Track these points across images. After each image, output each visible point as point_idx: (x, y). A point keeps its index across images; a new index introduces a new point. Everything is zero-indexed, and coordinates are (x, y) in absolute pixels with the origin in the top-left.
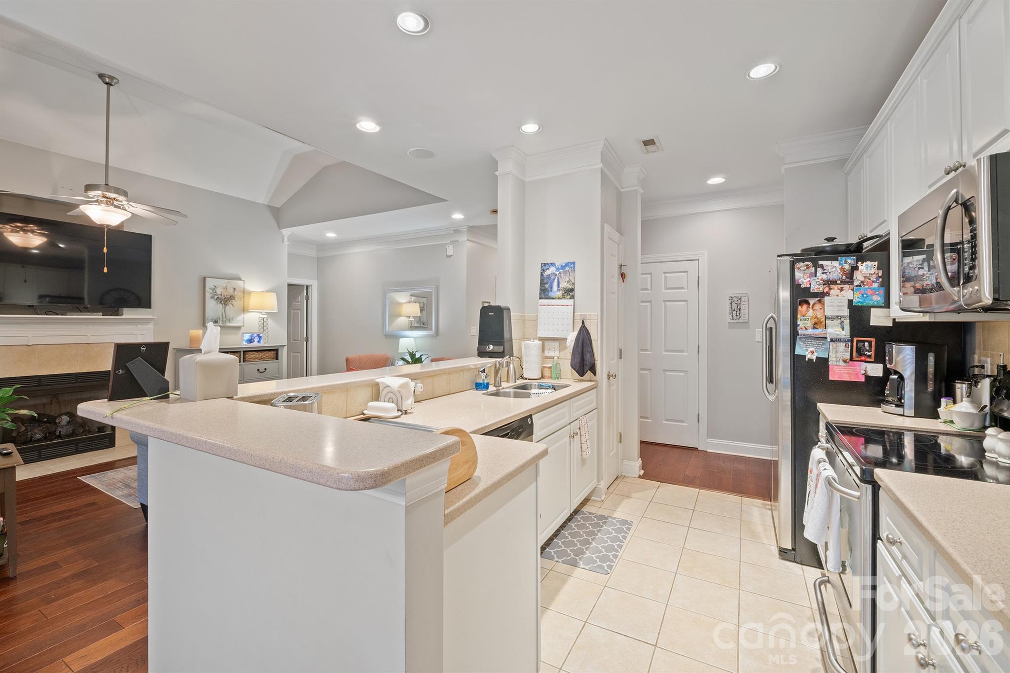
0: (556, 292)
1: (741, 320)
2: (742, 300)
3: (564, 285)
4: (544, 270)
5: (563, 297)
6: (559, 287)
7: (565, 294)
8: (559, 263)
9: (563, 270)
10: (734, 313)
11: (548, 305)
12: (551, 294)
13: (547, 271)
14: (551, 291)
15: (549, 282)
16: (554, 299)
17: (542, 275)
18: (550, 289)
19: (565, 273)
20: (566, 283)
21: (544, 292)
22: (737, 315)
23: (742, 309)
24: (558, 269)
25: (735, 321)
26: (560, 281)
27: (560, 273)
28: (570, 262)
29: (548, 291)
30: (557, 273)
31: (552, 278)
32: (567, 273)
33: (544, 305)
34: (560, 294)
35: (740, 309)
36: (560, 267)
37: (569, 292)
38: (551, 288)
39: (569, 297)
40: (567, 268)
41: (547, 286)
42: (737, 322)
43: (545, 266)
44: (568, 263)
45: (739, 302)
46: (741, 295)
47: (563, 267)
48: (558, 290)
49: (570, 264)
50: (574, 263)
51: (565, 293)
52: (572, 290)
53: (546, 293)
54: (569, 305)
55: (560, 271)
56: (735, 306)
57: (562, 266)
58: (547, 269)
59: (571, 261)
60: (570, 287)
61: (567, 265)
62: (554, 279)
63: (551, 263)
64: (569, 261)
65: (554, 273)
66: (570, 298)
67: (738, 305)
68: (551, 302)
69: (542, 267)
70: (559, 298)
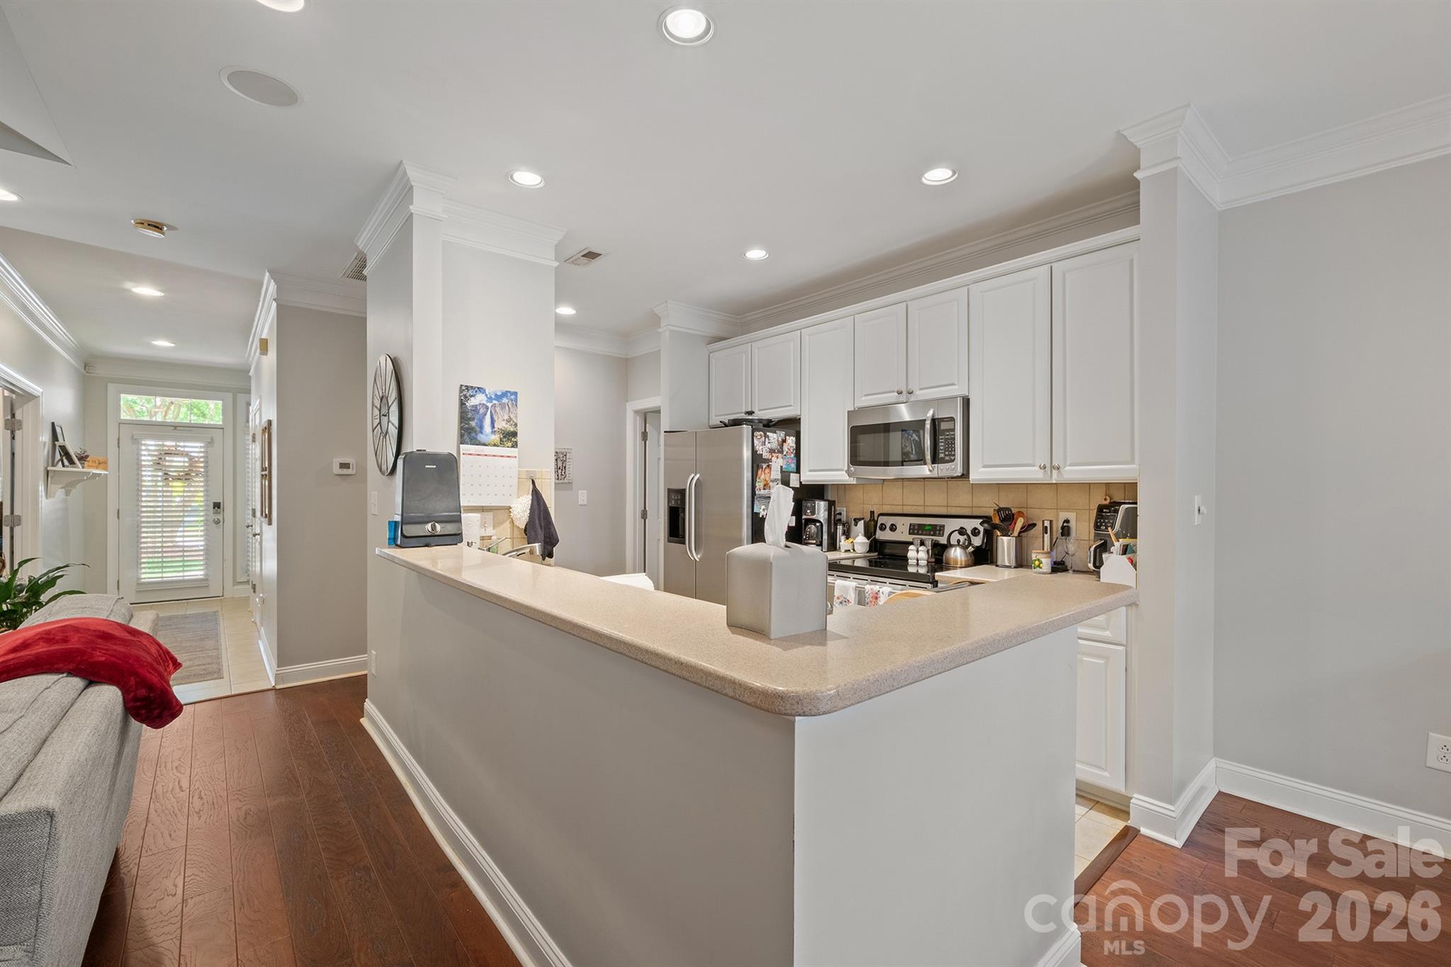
0: (487, 434)
1: (566, 481)
2: (568, 457)
3: (501, 424)
4: (466, 397)
5: (502, 443)
6: (493, 427)
7: (504, 440)
8: (491, 390)
9: (499, 401)
10: (560, 471)
11: (478, 455)
12: (481, 437)
13: (472, 399)
14: (482, 433)
15: (477, 417)
16: (486, 445)
17: (462, 404)
18: (478, 429)
19: (503, 406)
20: (505, 422)
21: (470, 433)
22: (562, 475)
23: (567, 467)
24: (490, 399)
25: (560, 481)
26: (495, 418)
27: (494, 406)
28: (509, 392)
29: (475, 432)
30: (489, 405)
31: (482, 411)
32: (505, 407)
33: (471, 454)
34: (496, 438)
35: (565, 467)
36: (493, 397)
37: (510, 437)
38: (481, 427)
39: (510, 444)
40: (505, 400)
41: (473, 424)
42: (562, 483)
43: (466, 392)
44: (507, 392)
45: (564, 459)
46: (566, 450)
47: (498, 397)
48: (493, 432)
49: (509, 394)
50: (515, 394)
51: (504, 437)
52: (514, 434)
53: (473, 434)
54: (512, 457)
55: (495, 402)
56: (560, 464)
57: (496, 395)
58: (471, 396)
59: (512, 390)
60: (512, 430)
61: (505, 394)
62: (485, 414)
63: (478, 388)
64: (508, 390)
65: (483, 404)
66: (513, 447)
67: (564, 462)
68: (483, 451)
69: (461, 391)
70: (495, 445)
